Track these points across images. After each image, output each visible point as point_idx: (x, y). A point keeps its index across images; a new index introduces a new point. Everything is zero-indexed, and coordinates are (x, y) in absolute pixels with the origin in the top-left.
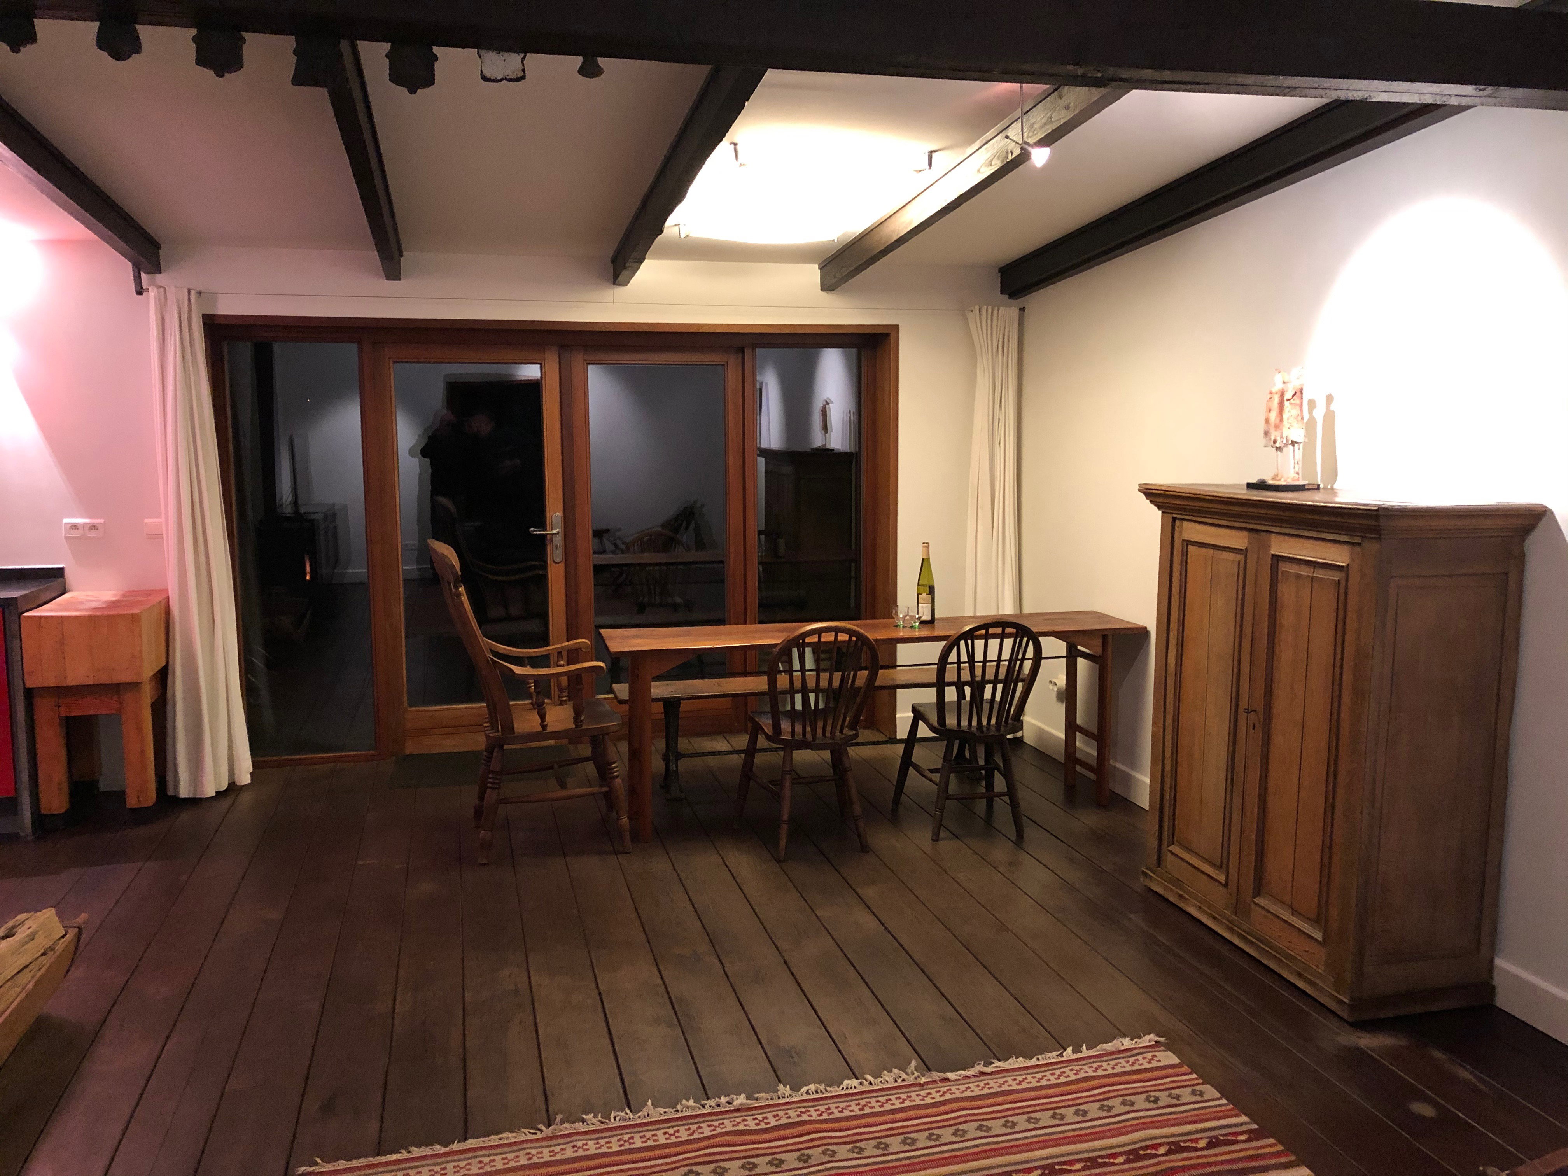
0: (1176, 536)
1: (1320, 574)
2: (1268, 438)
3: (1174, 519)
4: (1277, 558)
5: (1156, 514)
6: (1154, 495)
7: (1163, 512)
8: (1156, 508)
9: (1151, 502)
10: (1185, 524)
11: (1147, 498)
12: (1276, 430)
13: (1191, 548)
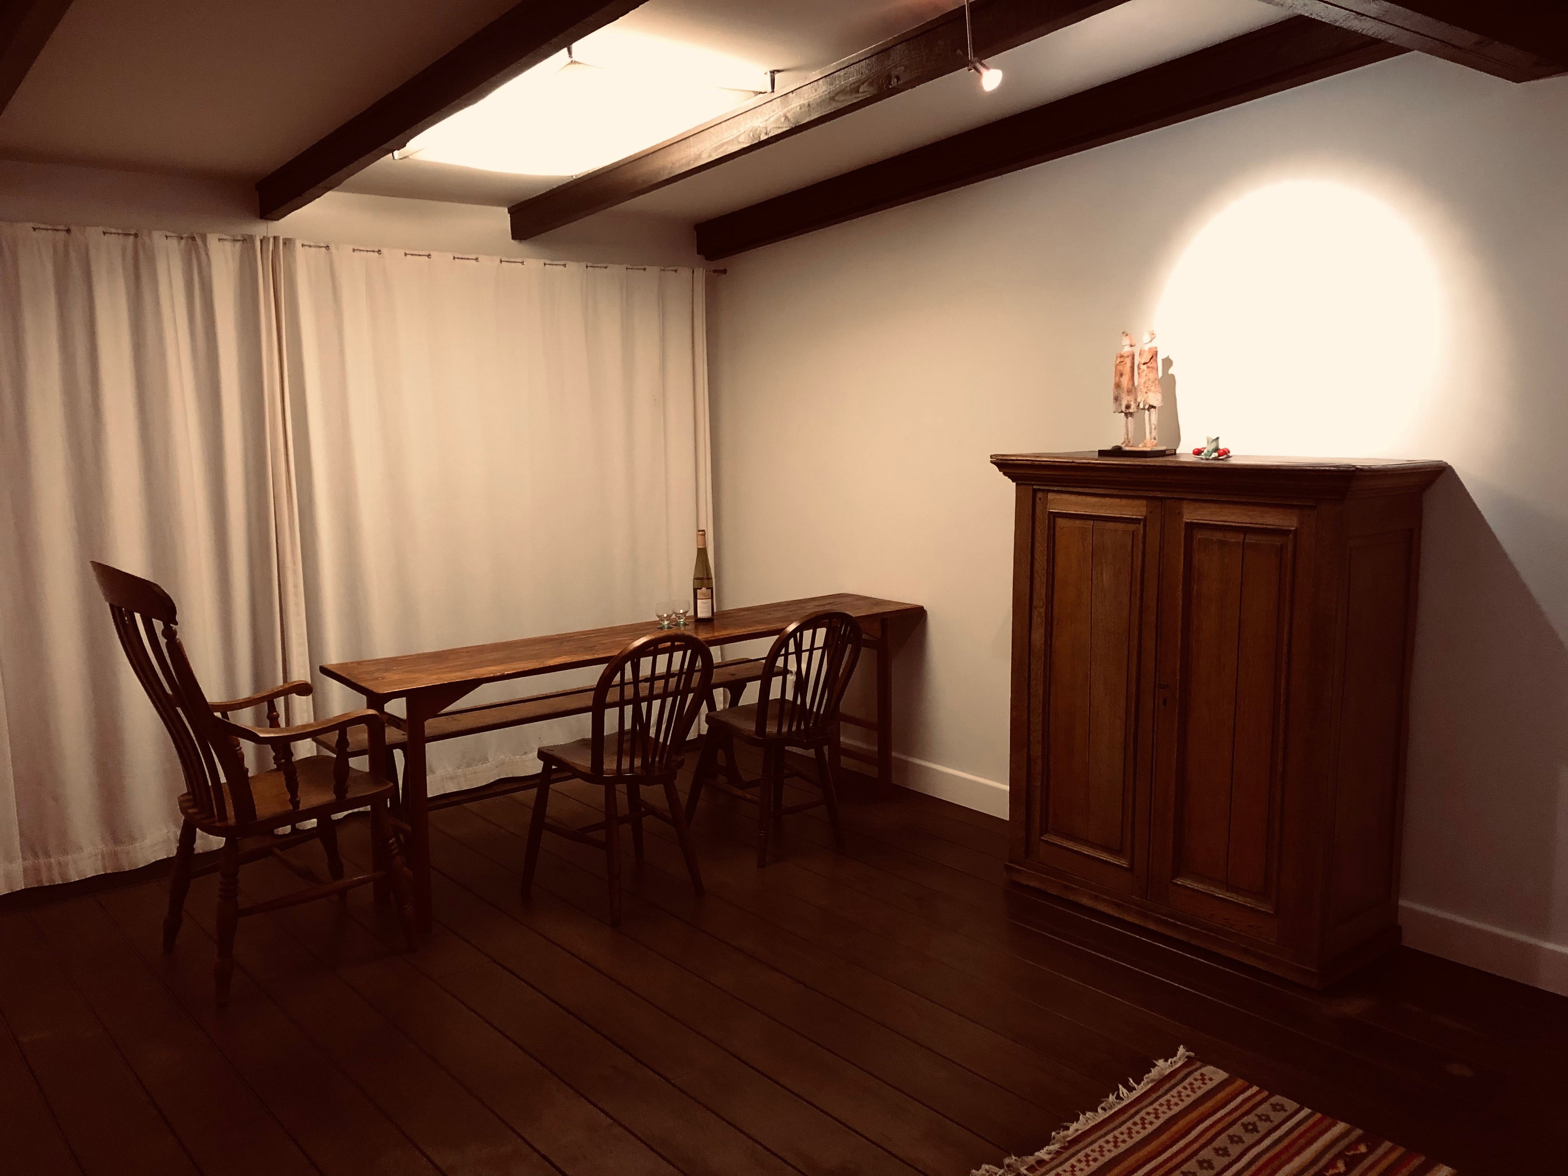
0: (1038, 510)
1: (1251, 539)
2: (1118, 404)
3: (1035, 491)
4: (1190, 526)
5: (1009, 487)
6: (1005, 465)
7: (1017, 485)
8: (1010, 480)
9: (1005, 474)
10: (1051, 496)
11: (1000, 471)
12: (1129, 395)
13: (1060, 522)
